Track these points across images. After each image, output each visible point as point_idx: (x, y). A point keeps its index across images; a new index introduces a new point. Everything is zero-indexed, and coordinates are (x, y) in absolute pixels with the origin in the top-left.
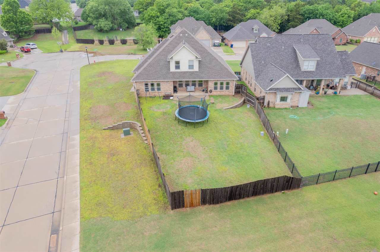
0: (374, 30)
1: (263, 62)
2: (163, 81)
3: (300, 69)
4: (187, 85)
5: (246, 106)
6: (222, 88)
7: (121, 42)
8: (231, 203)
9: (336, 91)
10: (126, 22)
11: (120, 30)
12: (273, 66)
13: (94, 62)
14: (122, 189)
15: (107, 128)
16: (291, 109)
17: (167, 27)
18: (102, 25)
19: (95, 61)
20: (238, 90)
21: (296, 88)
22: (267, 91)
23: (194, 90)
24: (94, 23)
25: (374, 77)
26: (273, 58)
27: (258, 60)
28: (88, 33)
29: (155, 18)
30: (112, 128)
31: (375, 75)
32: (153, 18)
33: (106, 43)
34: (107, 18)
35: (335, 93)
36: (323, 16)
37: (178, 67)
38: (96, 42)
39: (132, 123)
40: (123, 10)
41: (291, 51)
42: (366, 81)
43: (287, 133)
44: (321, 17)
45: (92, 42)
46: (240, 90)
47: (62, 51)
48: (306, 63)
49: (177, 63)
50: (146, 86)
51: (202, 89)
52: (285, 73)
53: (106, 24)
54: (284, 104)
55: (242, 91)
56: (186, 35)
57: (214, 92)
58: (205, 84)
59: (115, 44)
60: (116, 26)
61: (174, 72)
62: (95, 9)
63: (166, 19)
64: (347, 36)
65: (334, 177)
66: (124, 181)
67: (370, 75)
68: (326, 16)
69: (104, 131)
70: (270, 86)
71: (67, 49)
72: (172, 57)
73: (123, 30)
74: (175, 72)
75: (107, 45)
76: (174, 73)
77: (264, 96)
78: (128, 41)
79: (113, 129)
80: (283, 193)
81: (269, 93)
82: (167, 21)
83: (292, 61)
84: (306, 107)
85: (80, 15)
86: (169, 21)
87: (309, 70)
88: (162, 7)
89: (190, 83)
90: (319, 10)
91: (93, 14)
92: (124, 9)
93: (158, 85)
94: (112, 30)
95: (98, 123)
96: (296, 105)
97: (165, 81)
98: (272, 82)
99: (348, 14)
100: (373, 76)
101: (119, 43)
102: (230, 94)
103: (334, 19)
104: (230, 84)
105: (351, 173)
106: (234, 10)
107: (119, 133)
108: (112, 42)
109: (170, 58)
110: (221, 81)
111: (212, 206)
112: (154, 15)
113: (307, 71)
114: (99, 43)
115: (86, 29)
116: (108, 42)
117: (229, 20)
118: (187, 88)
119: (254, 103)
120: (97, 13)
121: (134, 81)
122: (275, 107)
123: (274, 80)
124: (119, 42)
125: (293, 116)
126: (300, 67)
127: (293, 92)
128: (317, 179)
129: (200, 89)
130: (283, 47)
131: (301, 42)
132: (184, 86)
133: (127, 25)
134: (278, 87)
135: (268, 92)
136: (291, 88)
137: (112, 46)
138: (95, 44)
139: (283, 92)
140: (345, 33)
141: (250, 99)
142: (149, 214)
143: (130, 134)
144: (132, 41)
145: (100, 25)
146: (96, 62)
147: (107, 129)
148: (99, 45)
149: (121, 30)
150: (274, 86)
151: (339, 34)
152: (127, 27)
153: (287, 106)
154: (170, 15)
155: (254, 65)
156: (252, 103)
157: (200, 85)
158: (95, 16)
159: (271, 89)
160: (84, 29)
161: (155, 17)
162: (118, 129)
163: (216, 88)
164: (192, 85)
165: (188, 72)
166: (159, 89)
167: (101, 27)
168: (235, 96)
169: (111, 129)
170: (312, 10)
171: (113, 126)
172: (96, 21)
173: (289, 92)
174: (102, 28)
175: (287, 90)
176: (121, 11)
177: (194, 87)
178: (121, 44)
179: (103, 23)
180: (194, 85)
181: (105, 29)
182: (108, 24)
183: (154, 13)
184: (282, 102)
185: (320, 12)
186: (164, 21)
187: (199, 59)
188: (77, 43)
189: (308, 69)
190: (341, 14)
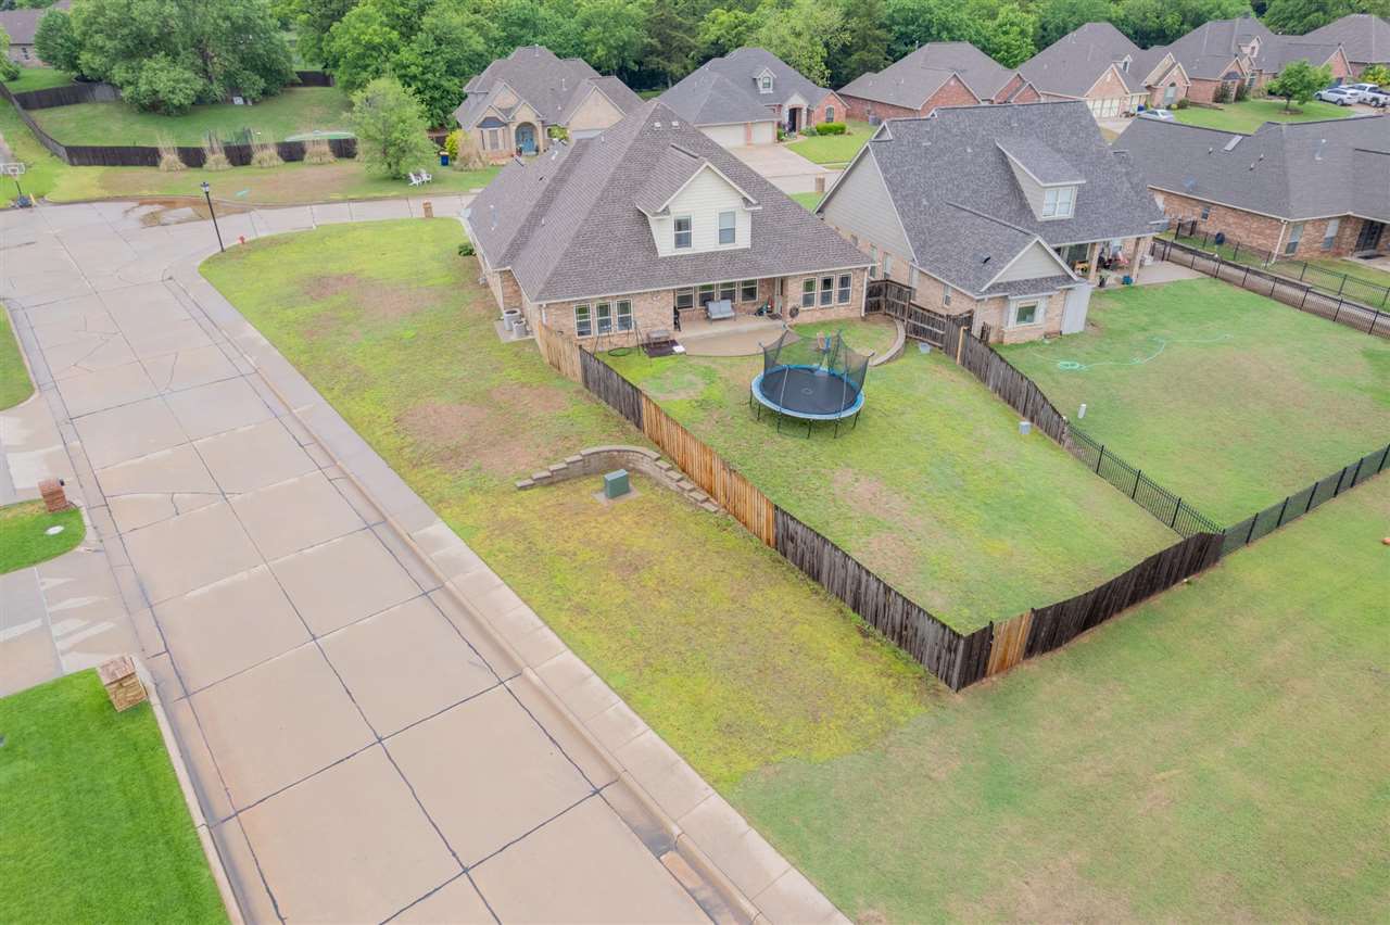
0: (1109, 76)
1: (925, 203)
2: (639, 294)
3: (1033, 217)
4: (706, 299)
5: (917, 348)
6: (826, 298)
7: (280, 154)
8: (1088, 637)
9: (1127, 274)
10: (255, 69)
11: (232, 101)
12: (967, 214)
13: (240, 242)
14: (762, 668)
15: (530, 482)
16: (1047, 342)
17: (436, 87)
18: (160, 86)
19: (242, 239)
20: (875, 299)
21: (1055, 277)
22: (982, 294)
23: (733, 314)
24: (119, 73)
25: (1194, 223)
26: (950, 186)
27: (907, 196)
28: (94, 117)
29: (385, 53)
30: (550, 481)
31: (1195, 218)
32: (375, 54)
33: (217, 159)
34: (173, 55)
35: (1127, 281)
36: (949, 31)
37: (682, 241)
38: (170, 158)
39: (619, 451)
40: (240, 22)
41: (994, 159)
42: (1176, 238)
43: (1081, 416)
44: (944, 35)
45: (149, 157)
46: (882, 298)
47: (25, 204)
48: (1049, 197)
49: (682, 225)
50: (581, 318)
51: (755, 308)
52: (1028, 234)
53: (177, 81)
54: (1027, 331)
55: (887, 300)
56: (675, 123)
57: (805, 314)
58: (764, 289)
59: (253, 161)
60: (218, 90)
61: (670, 258)
62: (116, 15)
63: (426, 53)
64: (1039, 96)
65: (1281, 516)
66: (742, 641)
67: (1180, 217)
68: (959, 30)
69: (523, 494)
70: (990, 277)
71: (45, 194)
72: (667, 207)
73: (245, 101)
74: (676, 257)
75: (220, 167)
76: (672, 261)
77: (971, 312)
78: (310, 149)
79: (552, 484)
80: (1188, 583)
81: (989, 299)
82: (433, 62)
83: (1005, 192)
84: (1081, 333)
85: (32, 39)
86: (438, 62)
87: (1057, 216)
88: (401, 9)
89: (717, 293)
90: (936, 11)
91: (109, 37)
92: (247, 18)
93: (624, 307)
94: (202, 101)
95: (480, 469)
96: (1057, 329)
97: (646, 293)
98: (988, 267)
99: (1018, 26)
100: (1188, 223)
101: (271, 158)
102: (852, 315)
103: (983, 40)
104: (854, 281)
105: (1311, 499)
106: (662, 15)
107: (584, 492)
108: (240, 156)
109: (659, 211)
110: (827, 276)
111: (1048, 655)
112: (377, 40)
113: (1053, 221)
114: (182, 162)
115: (77, 102)
116: (223, 156)
117: (652, 51)
118: (707, 310)
119: (943, 335)
120: (126, 31)
121: (544, 303)
122: (1002, 342)
123: (994, 258)
124: (273, 151)
125: (1068, 363)
126: (1031, 211)
127: (1053, 289)
128: (1250, 531)
129: (750, 308)
130: (969, 150)
131: (1012, 128)
132: (696, 303)
133: (262, 84)
134: (1010, 280)
135: (986, 297)
136: (1046, 279)
137: (243, 170)
138: (163, 165)
139: (1026, 293)
140: (1032, 88)
141: (926, 327)
142: (902, 719)
143: (628, 491)
144: (326, 148)
145: (150, 83)
146: (245, 241)
147: (532, 486)
148: (182, 170)
149: (239, 101)
150: (1001, 277)
151: (1018, 90)
152: (263, 90)
153: (1035, 337)
154: (439, 41)
155: (903, 214)
156: (935, 337)
157: (750, 293)
158: (118, 46)
159: (993, 288)
160: (68, 103)
161: (383, 49)
162: (568, 479)
163: (808, 301)
164: (723, 298)
165: (718, 252)
166: (625, 323)
167: (156, 92)
168: (871, 318)
169: (545, 482)
170: (913, 11)
171: (552, 472)
172: (128, 68)
173: (1043, 291)
174: (160, 96)
175: (1036, 285)
176: (233, 24)
177: (728, 303)
178: (281, 162)
179: (164, 76)
180: (728, 295)
181: (178, 99)
182: (186, 81)
183: (375, 30)
184: (1023, 324)
185: (940, 19)
186: (420, 61)
187: (756, 205)
188: (73, 164)
189: (1054, 213)
190: (1000, 26)
